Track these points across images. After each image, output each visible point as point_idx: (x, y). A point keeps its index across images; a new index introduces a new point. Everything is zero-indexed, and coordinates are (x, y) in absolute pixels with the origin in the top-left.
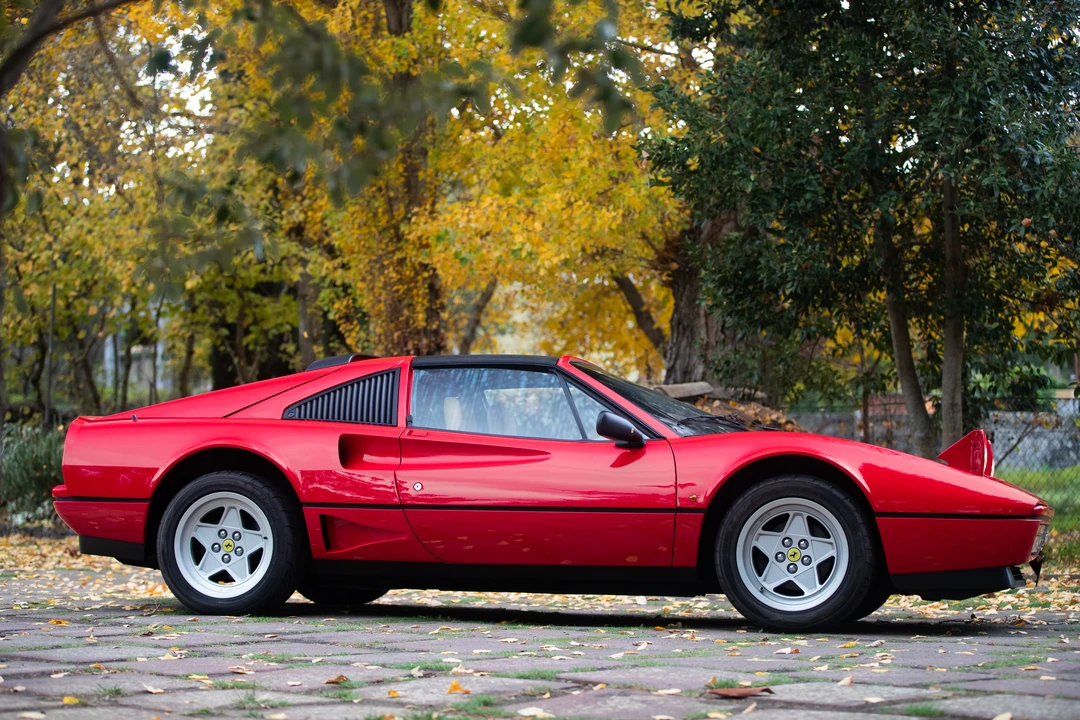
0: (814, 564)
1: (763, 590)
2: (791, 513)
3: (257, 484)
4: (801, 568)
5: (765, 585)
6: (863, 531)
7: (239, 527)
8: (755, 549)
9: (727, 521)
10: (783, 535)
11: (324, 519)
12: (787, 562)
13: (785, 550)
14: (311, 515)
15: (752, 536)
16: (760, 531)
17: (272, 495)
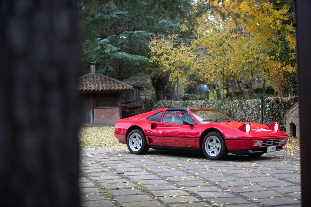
0: (217, 148)
1: (209, 152)
2: (213, 139)
3: (140, 132)
4: (215, 148)
5: (210, 151)
6: (223, 142)
7: (138, 139)
8: (209, 145)
9: (204, 140)
10: (212, 142)
11: (149, 138)
12: (213, 147)
13: (213, 145)
14: (147, 137)
15: (208, 143)
16: (209, 142)
17: (142, 133)
